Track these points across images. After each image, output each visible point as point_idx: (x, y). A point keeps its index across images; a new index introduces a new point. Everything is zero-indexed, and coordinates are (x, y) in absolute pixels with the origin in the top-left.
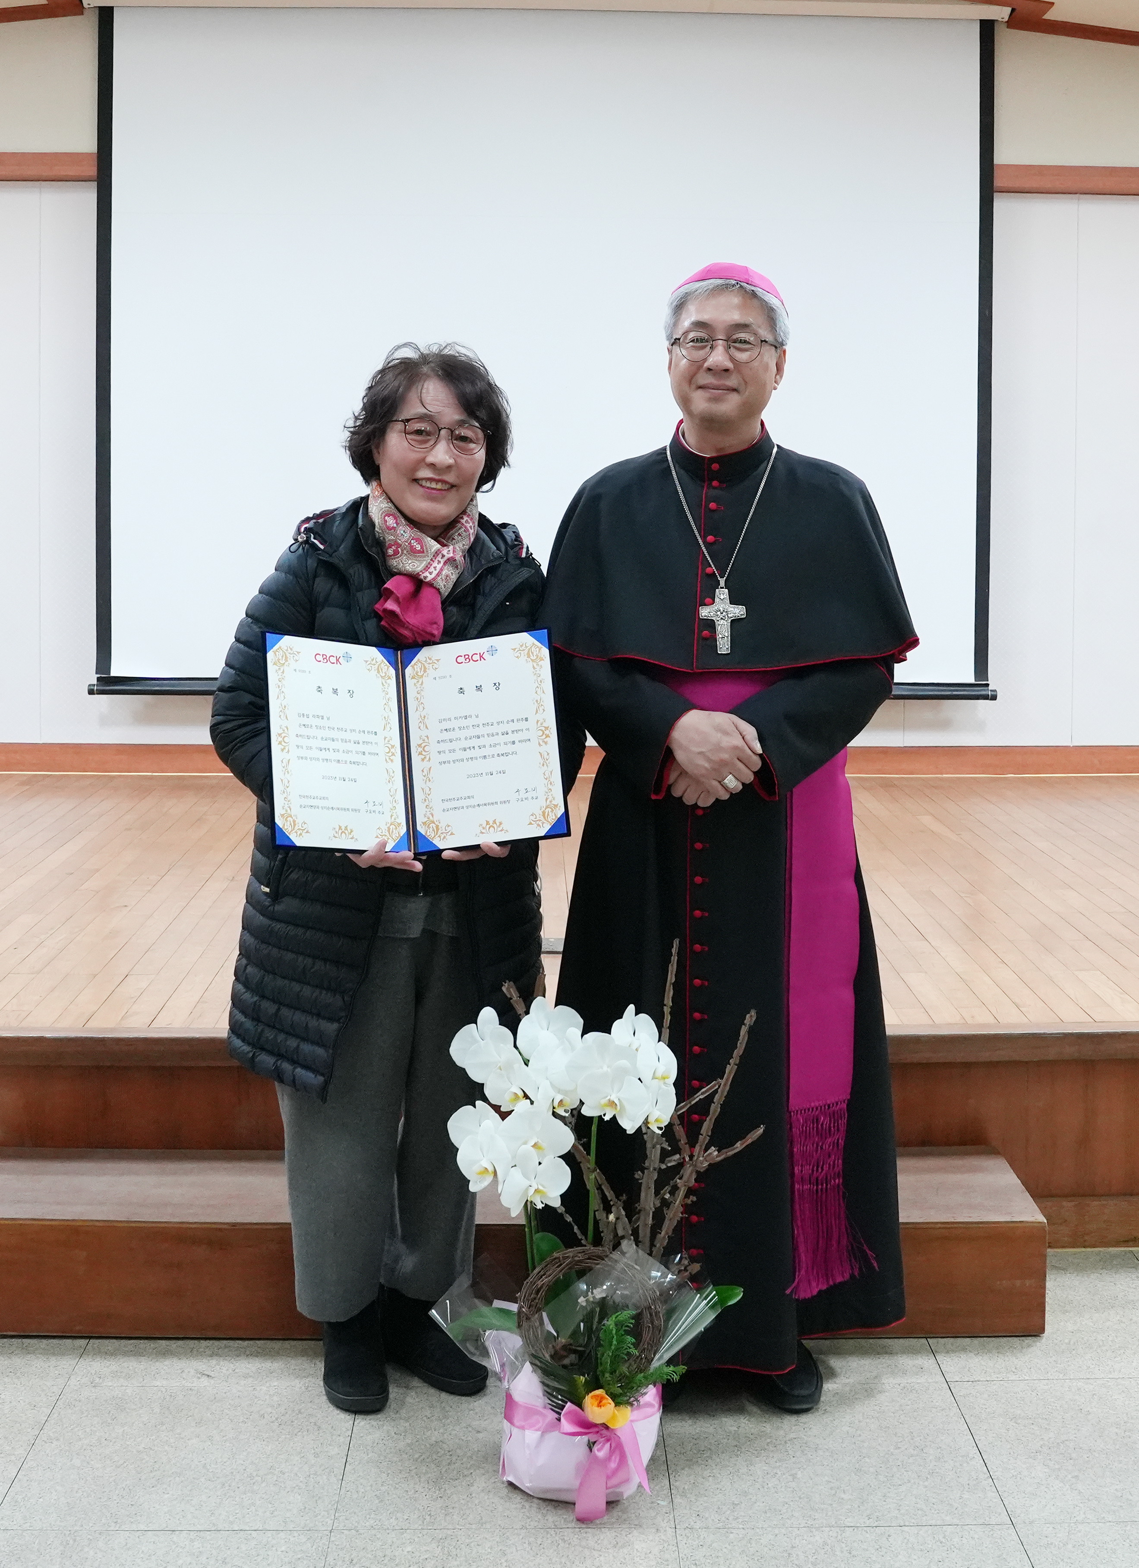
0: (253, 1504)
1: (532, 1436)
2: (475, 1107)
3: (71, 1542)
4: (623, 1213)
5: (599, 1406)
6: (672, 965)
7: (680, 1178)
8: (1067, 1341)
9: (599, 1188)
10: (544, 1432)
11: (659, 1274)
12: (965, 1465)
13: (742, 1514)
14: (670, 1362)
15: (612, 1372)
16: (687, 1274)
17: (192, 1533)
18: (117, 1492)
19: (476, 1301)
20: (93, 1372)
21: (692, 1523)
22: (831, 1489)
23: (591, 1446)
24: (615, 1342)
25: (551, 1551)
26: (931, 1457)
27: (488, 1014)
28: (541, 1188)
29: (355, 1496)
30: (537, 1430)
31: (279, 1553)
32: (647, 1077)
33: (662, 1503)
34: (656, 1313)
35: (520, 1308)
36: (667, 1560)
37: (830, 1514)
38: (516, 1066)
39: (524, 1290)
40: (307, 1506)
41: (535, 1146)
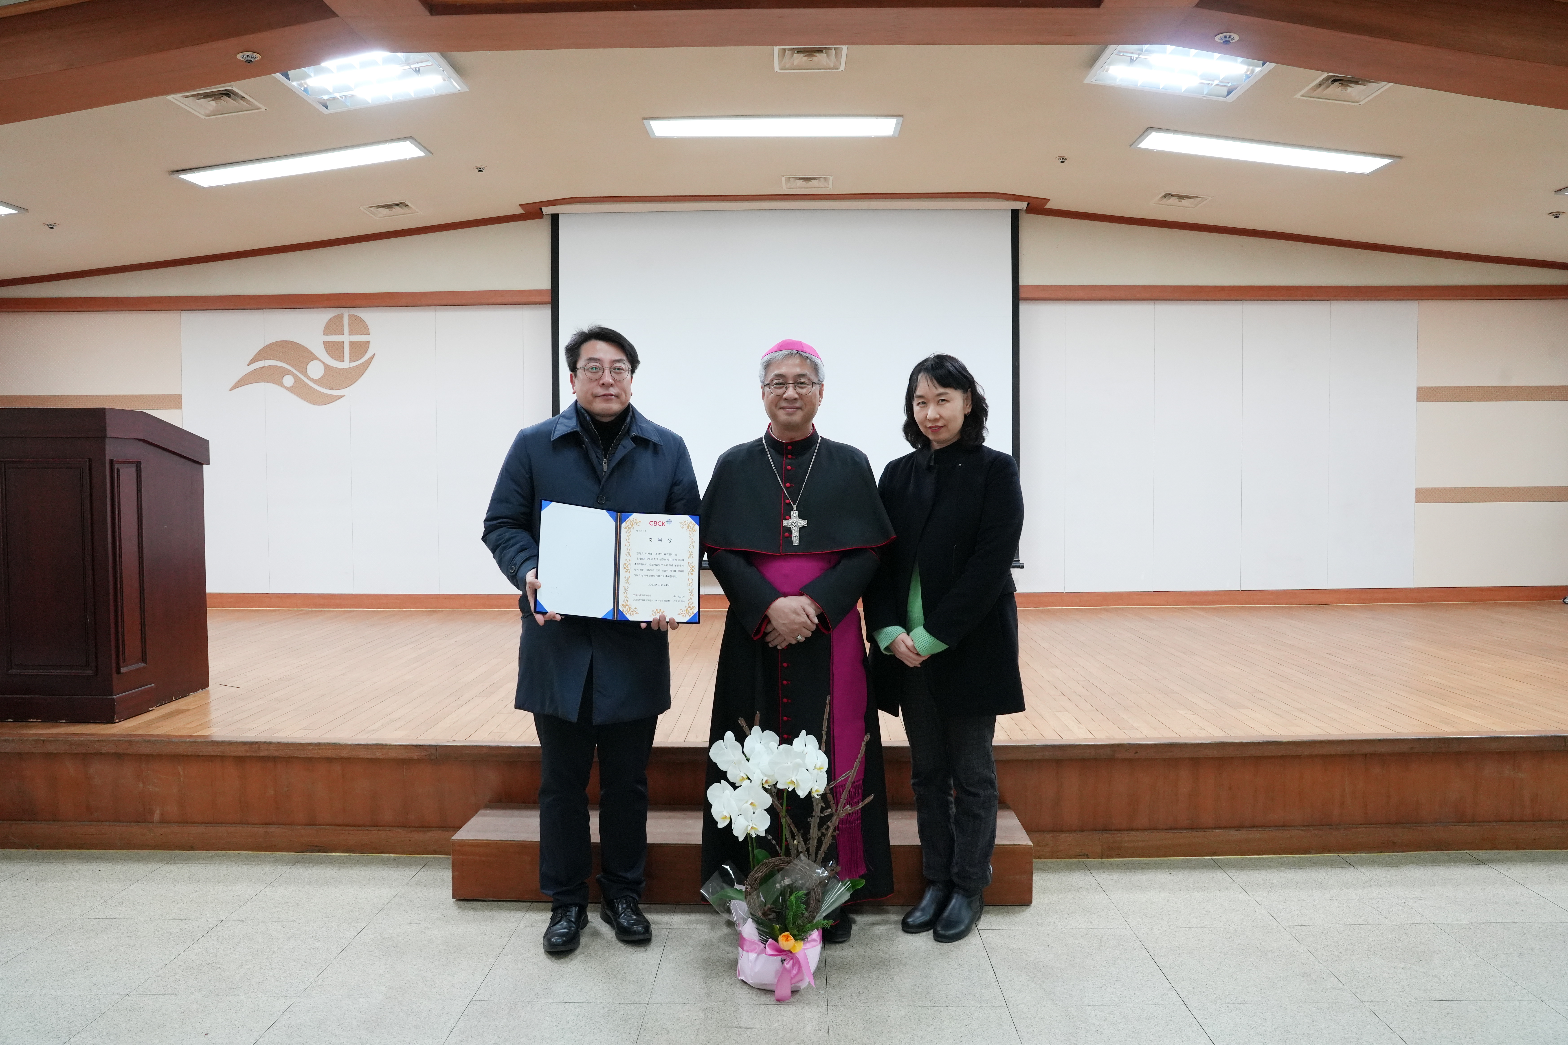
0: (609, 989)
1: (753, 956)
2: (721, 783)
3: (513, 1007)
4: (802, 839)
5: (787, 940)
6: (827, 710)
7: (831, 822)
8: (1044, 908)
9: (789, 826)
10: (759, 954)
11: (821, 871)
12: (984, 974)
13: (864, 998)
14: (826, 918)
15: (794, 923)
16: (834, 872)
17: (575, 1004)
18: (539, 982)
19: (724, 885)
20: (533, 919)
21: (837, 1003)
22: (912, 986)
23: (783, 961)
24: (794, 908)
25: (761, 1016)
26: (966, 970)
27: (729, 735)
28: (754, 826)
29: (662, 986)
30: (756, 953)
31: (620, 1015)
32: (811, 768)
33: (822, 992)
34: (818, 892)
35: (746, 888)
36: (822, 1022)
37: (910, 999)
38: (742, 762)
39: (749, 879)
40: (636, 990)
41: (752, 804)
